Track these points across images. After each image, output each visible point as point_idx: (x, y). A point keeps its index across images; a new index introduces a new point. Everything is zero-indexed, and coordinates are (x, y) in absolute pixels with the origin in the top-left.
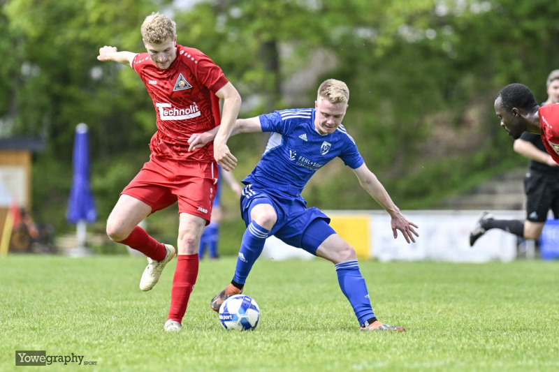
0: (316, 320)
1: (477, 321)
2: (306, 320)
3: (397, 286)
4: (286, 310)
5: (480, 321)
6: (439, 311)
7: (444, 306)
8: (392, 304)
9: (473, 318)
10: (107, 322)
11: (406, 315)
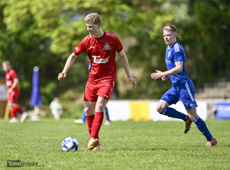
0: (126, 143)
1: (189, 143)
2: (122, 144)
3: (159, 130)
4: (115, 140)
5: (191, 143)
6: (175, 140)
7: (177, 138)
8: (156, 137)
9: (188, 142)
10: (44, 145)
11: (162, 141)
